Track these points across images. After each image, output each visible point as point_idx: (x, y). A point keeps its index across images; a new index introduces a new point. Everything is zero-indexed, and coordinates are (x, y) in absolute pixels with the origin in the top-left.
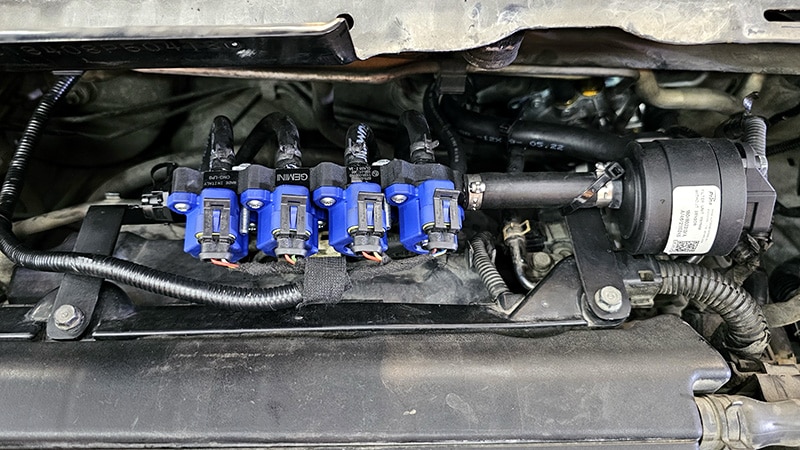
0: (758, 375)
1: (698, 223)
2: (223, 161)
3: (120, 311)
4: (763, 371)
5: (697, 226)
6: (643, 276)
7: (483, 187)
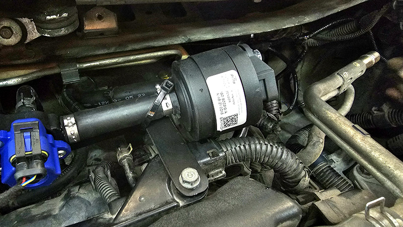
0: (317, 203)
1: (232, 100)
4: (317, 199)
5: (232, 102)
6: (211, 155)
7: (73, 120)
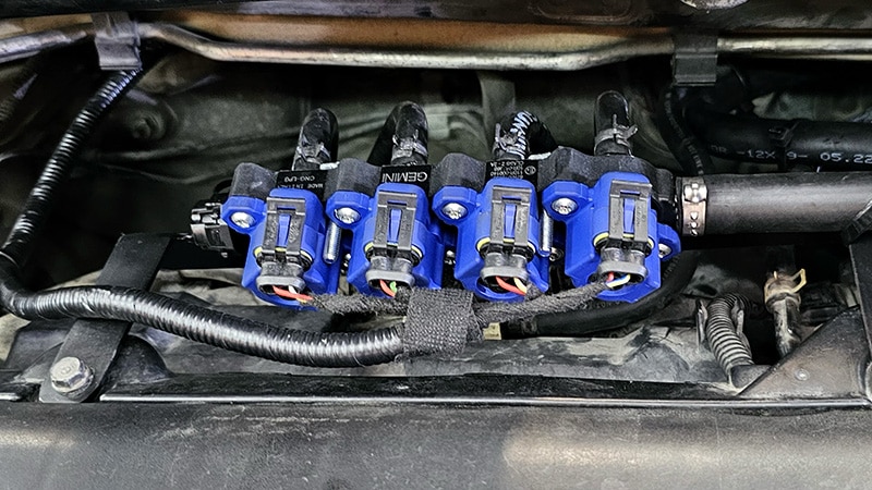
2: (310, 160)
3: (145, 372)
7: (703, 192)
